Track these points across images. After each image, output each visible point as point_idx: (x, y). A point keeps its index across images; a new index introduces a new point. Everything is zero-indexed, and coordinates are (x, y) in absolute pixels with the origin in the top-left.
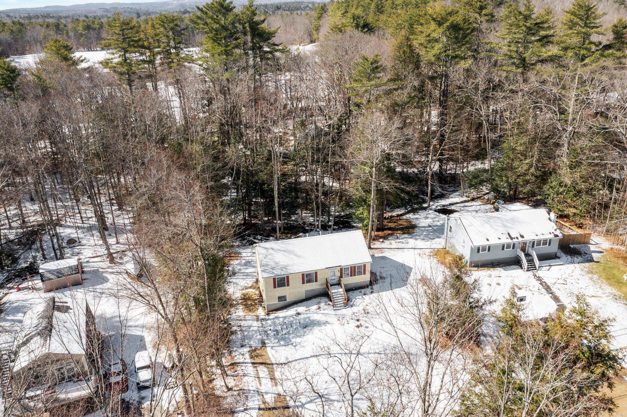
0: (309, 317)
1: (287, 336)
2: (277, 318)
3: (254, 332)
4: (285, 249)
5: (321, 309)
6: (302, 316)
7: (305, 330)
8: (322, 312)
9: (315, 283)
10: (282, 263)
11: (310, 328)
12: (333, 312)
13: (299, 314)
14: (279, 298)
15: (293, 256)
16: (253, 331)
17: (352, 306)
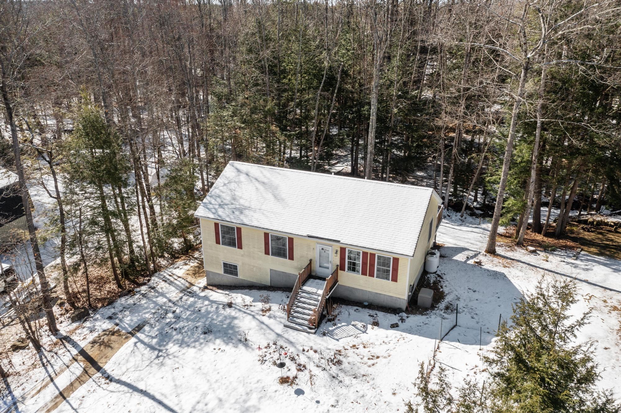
0: (235, 318)
1: (174, 333)
2: (206, 298)
3: (152, 305)
4: (266, 180)
5: (268, 314)
6: (229, 311)
7: (202, 336)
8: (265, 319)
9: (287, 261)
10: (242, 201)
11: (211, 337)
12: (279, 329)
13: (230, 305)
14: (225, 265)
15: (270, 196)
16: (154, 302)
17: (324, 334)
